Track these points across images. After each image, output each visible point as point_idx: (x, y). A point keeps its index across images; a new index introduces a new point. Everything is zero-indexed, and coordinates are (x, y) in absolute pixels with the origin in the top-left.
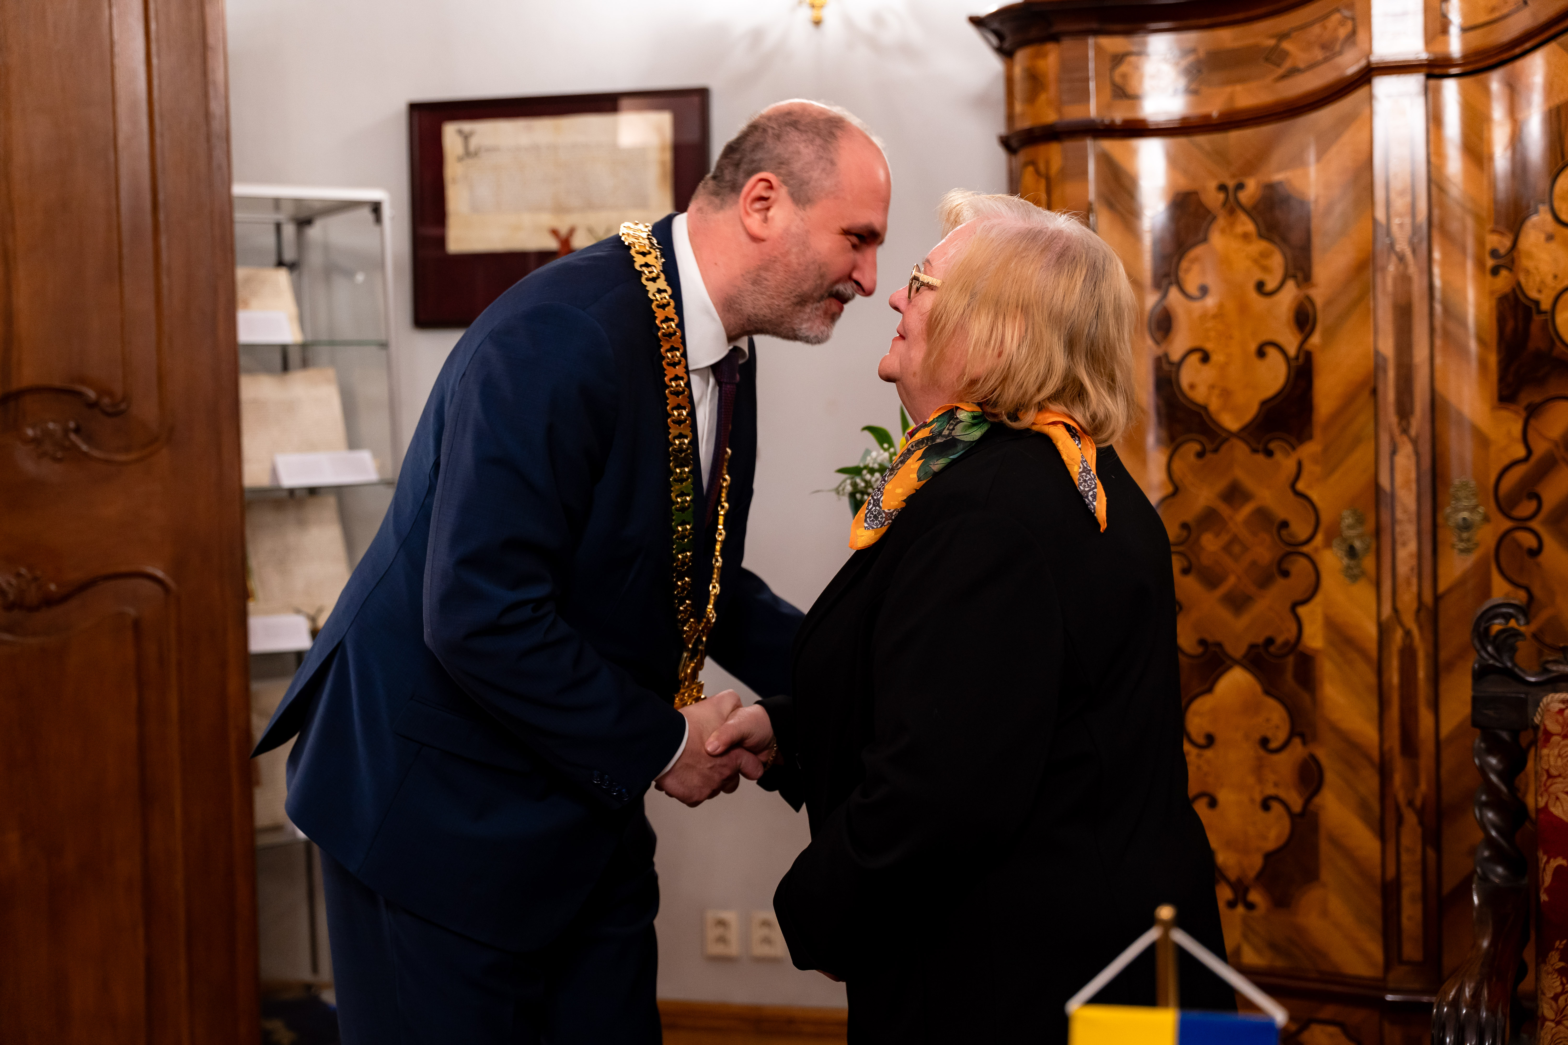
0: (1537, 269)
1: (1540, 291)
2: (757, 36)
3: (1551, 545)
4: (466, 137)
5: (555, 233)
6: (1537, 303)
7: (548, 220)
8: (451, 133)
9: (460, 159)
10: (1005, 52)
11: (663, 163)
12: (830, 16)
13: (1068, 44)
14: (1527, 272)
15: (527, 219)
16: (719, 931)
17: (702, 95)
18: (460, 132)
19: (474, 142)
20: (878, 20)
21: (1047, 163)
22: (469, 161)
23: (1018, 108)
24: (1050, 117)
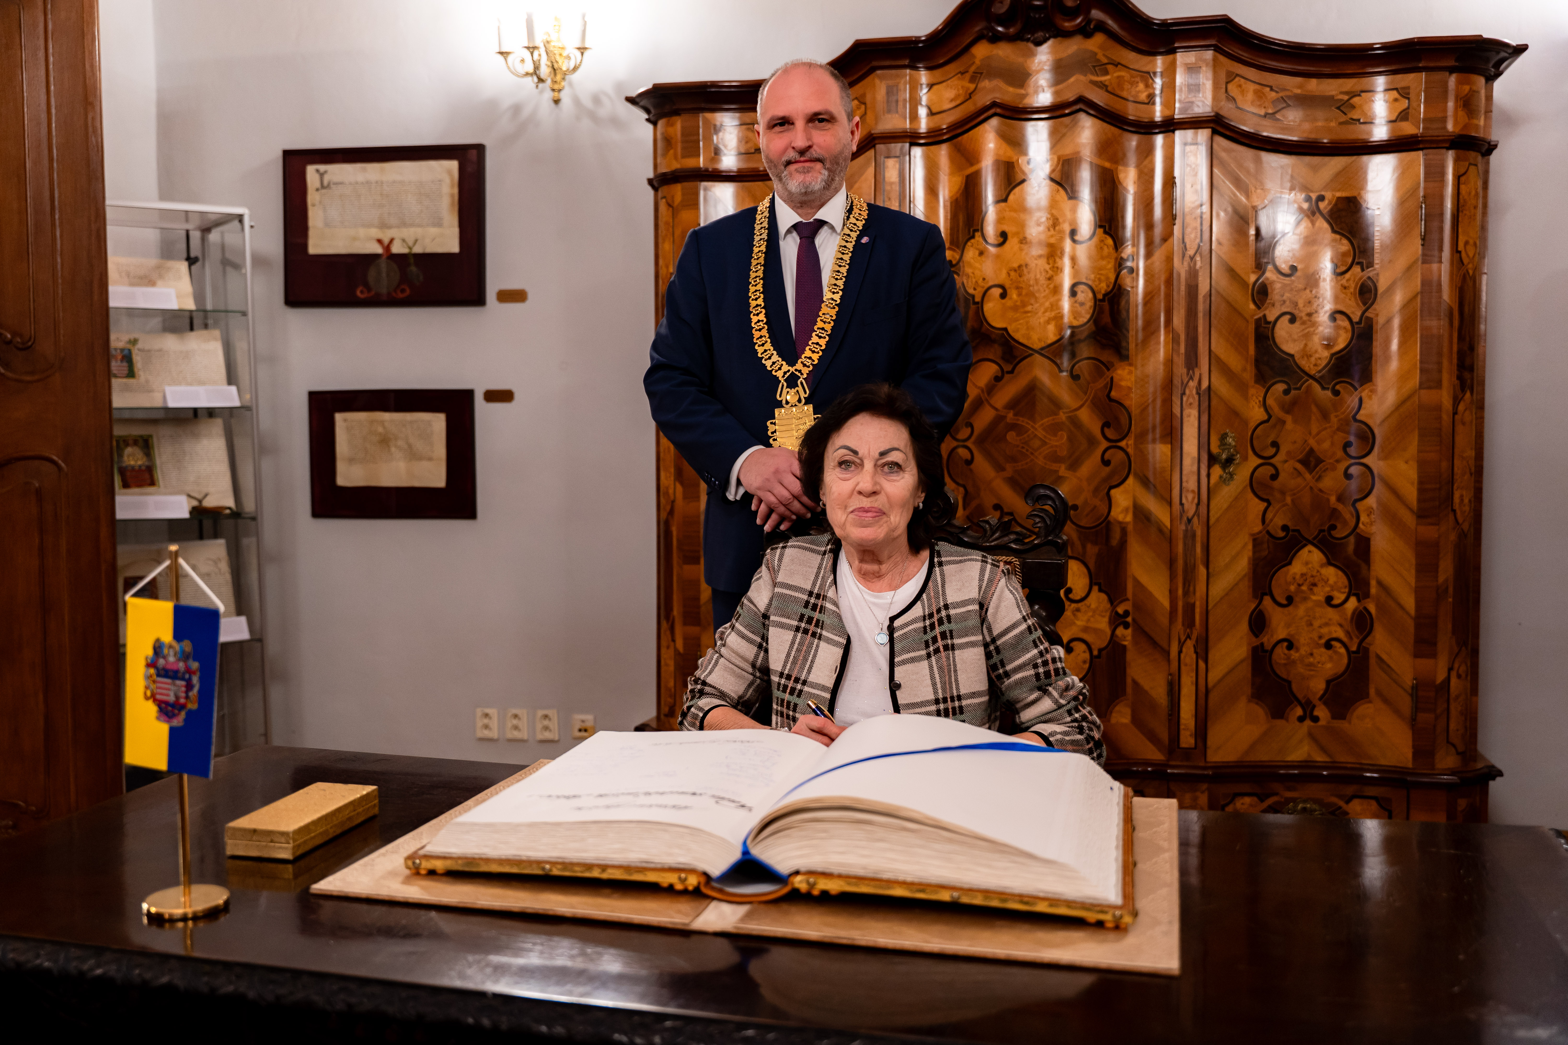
0: (973, 273)
1: (975, 289)
2: (517, 109)
3: (979, 458)
4: (322, 175)
5: (380, 241)
6: (973, 296)
7: (375, 233)
8: (312, 172)
9: (317, 190)
10: (653, 122)
11: (452, 196)
12: (565, 96)
13: (685, 116)
14: (968, 276)
15: (362, 232)
16: (486, 721)
17: (480, 149)
18: (317, 171)
19: (326, 179)
20: (597, 99)
21: (673, 197)
22: (323, 191)
23: (659, 160)
24: (676, 166)
